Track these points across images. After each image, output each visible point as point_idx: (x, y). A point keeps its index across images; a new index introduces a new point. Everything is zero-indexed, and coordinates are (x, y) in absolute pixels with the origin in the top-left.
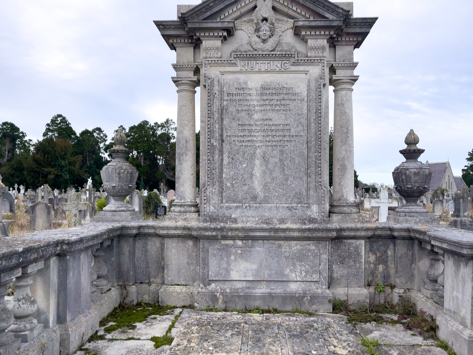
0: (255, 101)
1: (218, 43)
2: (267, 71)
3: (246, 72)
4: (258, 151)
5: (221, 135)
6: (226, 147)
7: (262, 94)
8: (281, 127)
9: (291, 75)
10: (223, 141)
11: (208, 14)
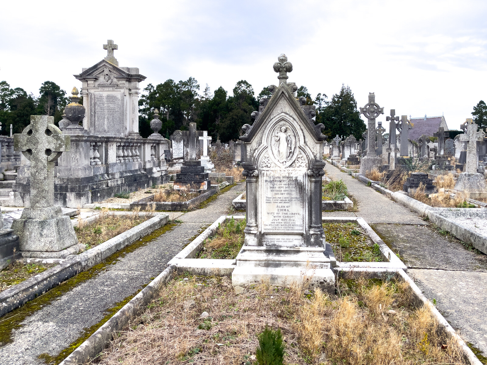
0: (105, 100)
1: (92, 82)
2: (108, 91)
3: (102, 91)
4: (106, 116)
5: (95, 111)
6: (96, 115)
7: (107, 98)
8: (113, 109)
9: (116, 92)
10: (95, 113)
11: (88, 74)
